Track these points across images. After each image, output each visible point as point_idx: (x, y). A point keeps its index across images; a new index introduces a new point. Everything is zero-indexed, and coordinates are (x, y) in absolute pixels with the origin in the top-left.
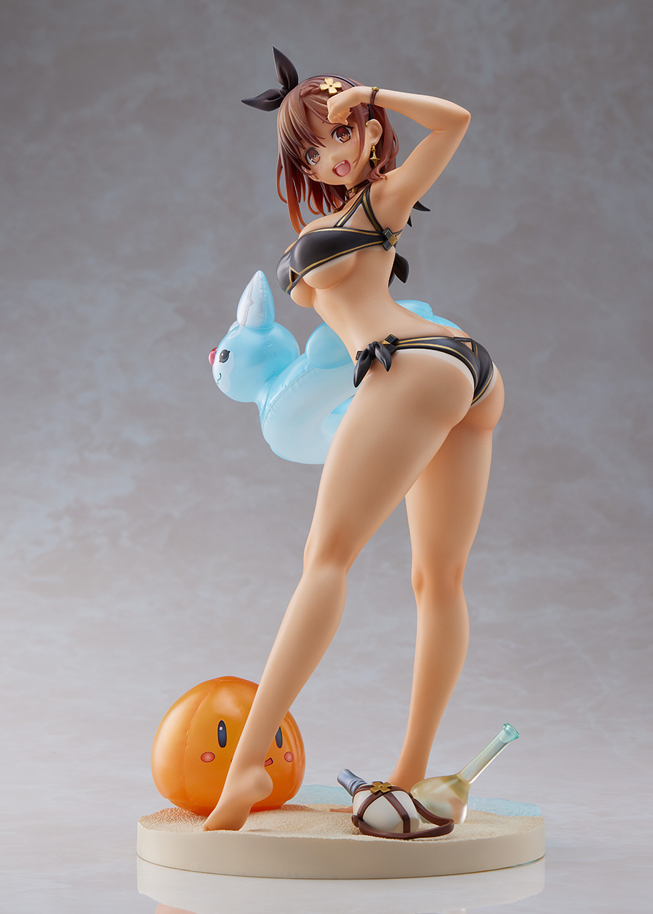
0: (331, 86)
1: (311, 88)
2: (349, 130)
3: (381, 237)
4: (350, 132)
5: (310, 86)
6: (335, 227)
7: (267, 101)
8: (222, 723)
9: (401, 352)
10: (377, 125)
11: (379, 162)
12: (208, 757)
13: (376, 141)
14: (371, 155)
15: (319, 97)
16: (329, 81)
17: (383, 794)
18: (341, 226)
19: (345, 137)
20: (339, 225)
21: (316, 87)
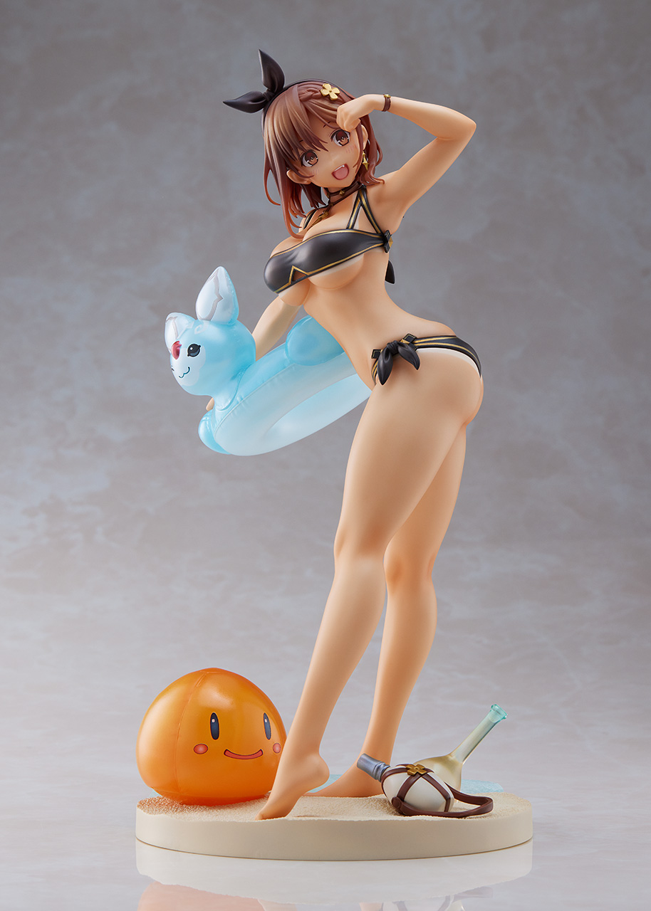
0: (331, 92)
1: (311, 93)
2: (348, 134)
4: (349, 136)
5: (309, 91)
6: (346, 228)
7: (250, 103)
8: (214, 716)
12: (201, 749)
15: (319, 101)
16: (328, 86)
17: (421, 776)
18: (352, 228)
19: (344, 141)
20: (349, 227)
21: (316, 92)
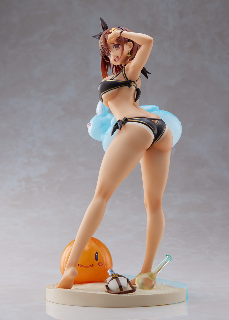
0: (113, 30)
1: (107, 31)
2: (119, 45)
3: (128, 83)
4: (119, 46)
6: (110, 79)
7: (99, 36)
9: (127, 123)
10: (131, 43)
11: (130, 57)
13: (130, 49)
14: (128, 54)
17: (115, 278)
18: (113, 79)
19: (118, 48)
20: (112, 79)
21: (109, 31)
